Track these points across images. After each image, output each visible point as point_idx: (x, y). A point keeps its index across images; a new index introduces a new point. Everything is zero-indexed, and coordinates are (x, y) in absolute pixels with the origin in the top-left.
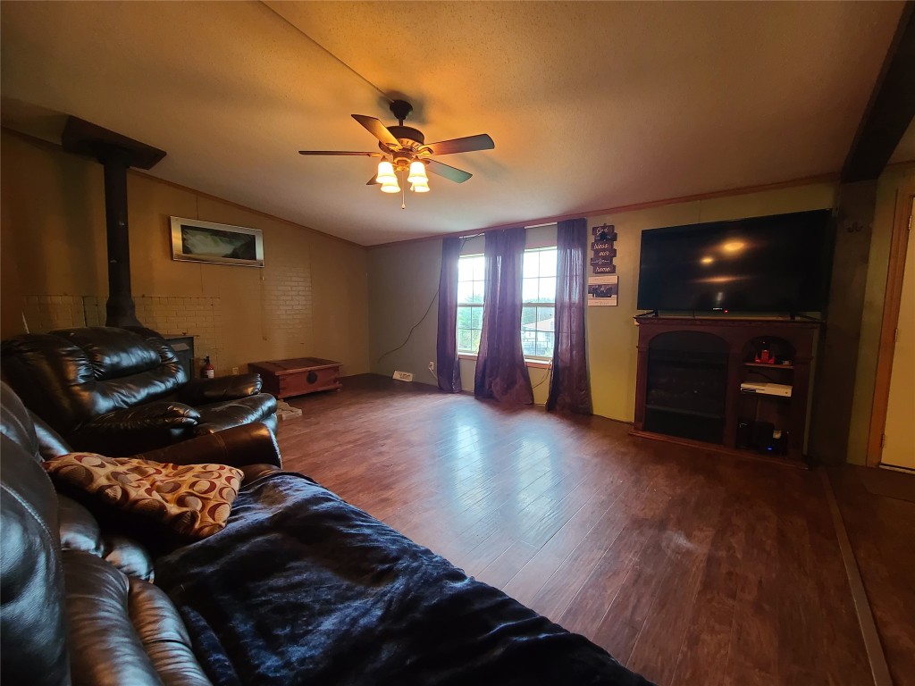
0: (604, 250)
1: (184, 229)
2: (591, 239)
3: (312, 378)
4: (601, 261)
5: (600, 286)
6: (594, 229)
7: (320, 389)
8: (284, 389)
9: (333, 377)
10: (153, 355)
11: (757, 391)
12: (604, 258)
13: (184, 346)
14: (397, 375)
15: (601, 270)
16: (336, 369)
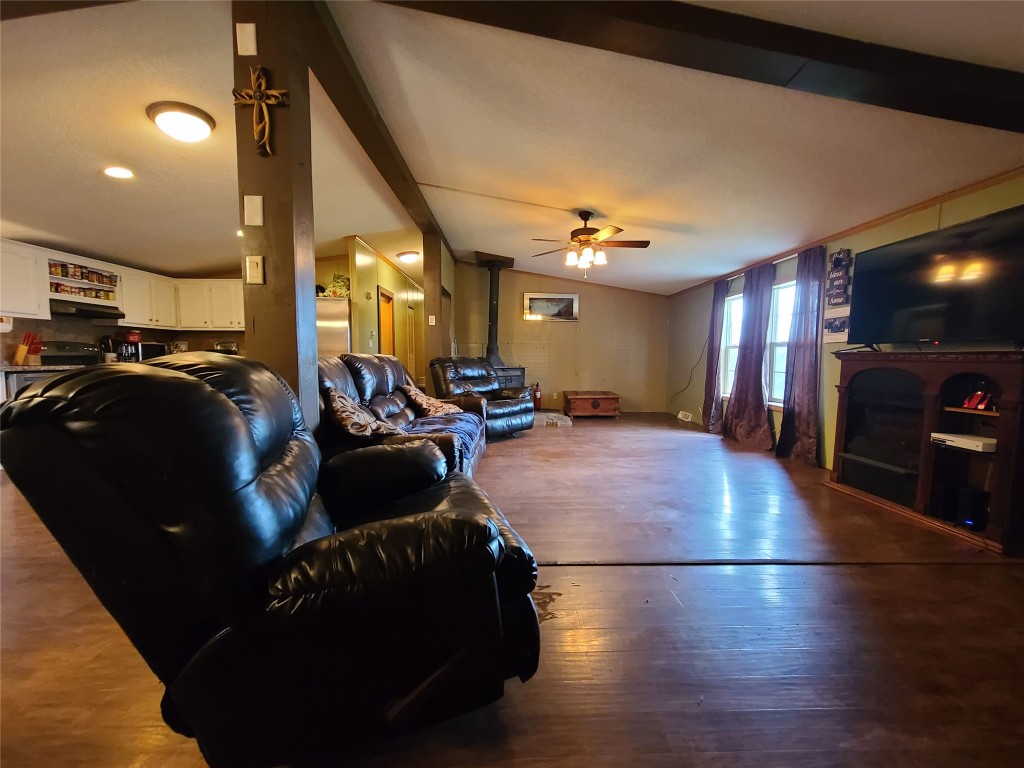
0: (838, 278)
1: (531, 299)
2: (829, 266)
3: (595, 404)
4: (834, 292)
5: (835, 319)
6: (832, 255)
7: (600, 414)
8: (574, 409)
9: (613, 406)
10: (484, 372)
11: (948, 443)
12: (838, 287)
13: (519, 373)
14: (680, 416)
15: (836, 301)
16: (616, 399)
